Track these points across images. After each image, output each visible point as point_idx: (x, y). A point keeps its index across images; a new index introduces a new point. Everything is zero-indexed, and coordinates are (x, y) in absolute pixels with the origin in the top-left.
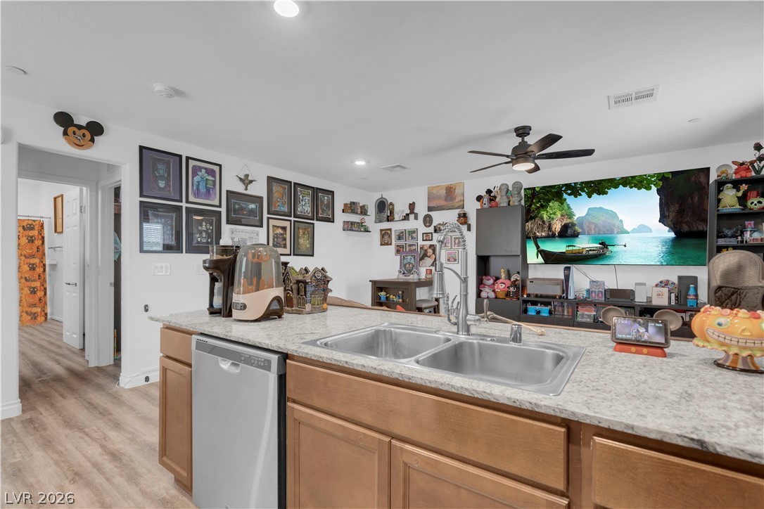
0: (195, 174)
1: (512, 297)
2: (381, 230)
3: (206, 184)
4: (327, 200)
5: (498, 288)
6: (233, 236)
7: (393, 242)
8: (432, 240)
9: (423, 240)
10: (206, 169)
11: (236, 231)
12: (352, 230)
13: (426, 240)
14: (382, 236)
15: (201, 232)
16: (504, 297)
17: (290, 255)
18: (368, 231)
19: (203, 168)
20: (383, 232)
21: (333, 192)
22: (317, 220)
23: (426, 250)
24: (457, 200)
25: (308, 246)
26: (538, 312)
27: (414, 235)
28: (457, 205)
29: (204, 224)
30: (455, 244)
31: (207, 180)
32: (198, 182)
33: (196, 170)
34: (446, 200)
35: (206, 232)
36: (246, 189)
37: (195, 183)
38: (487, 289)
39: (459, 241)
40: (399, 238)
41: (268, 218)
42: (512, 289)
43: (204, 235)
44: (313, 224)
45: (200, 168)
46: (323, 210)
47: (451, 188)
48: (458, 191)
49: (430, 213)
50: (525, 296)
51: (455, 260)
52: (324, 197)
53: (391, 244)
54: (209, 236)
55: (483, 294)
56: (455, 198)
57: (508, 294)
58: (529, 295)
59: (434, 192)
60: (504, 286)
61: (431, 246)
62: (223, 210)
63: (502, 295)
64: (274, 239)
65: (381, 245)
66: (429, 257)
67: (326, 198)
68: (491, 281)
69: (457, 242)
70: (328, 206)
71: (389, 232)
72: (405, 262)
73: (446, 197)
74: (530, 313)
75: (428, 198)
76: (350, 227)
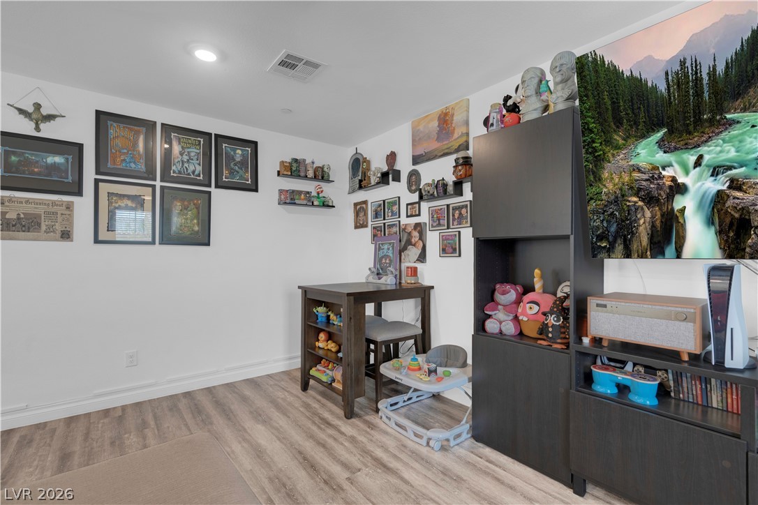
1: (553, 340)
2: (356, 205)
4: (243, 155)
5: (524, 313)
7: (370, 223)
8: (419, 215)
9: (408, 216)
11: (10, 201)
12: (295, 204)
13: (412, 216)
14: (357, 214)
16: (534, 334)
17: (153, 243)
18: (328, 206)
20: (358, 207)
21: (256, 143)
22: (217, 186)
23: (410, 234)
24: (456, 135)
25: (196, 228)
26: (623, 389)
27: (395, 208)
28: (456, 145)
30: (454, 220)
34: (438, 139)
36: (38, 129)
38: (500, 314)
39: (460, 214)
40: (376, 215)
41: (97, 182)
42: (552, 320)
44: (209, 193)
46: (232, 172)
47: (446, 114)
48: (458, 118)
49: (417, 167)
50: (586, 341)
51: (454, 250)
52: (234, 150)
53: (366, 226)
55: (491, 326)
56: (453, 133)
57: (543, 330)
58: (597, 341)
59: (421, 128)
60: (536, 308)
61: (417, 225)
63: (531, 331)
65: (356, 227)
66: (414, 245)
67: (239, 152)
68: (512, 295)
69: (456, 216)
70: (243, 164)
71: (364, 206)
72: (381, 254)
73: (439, 133)
74: (598, 388)
75: (414, 141)
76: (290, 199)
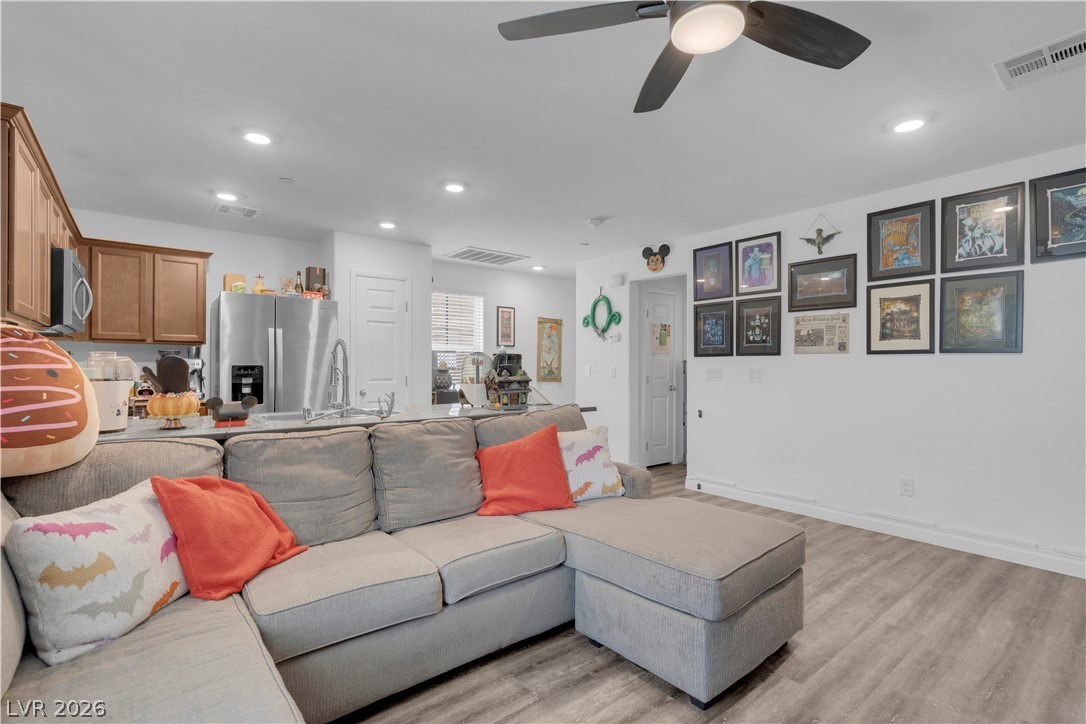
0: (746, 257)
3: (760, 265)
6: (799, 328)
10: (759, 246)
11: (803, 320)
15: (754, 329)
17: (932, 351)
19: (755, 247)
22: (1034, 260)
29: (758, 317)
31: (761, 260)
32: (750, 267)
33: (748, 251)
35: (760, 327)
36: (820, 252)
37: (747, 268)
41: (869, 289)
43: (757, 331)
44: (1021, 273)
45: (752, 249)
52: (1074, 191)
54: (765, 331)
62: (784, 294)
64: (883, 325)
